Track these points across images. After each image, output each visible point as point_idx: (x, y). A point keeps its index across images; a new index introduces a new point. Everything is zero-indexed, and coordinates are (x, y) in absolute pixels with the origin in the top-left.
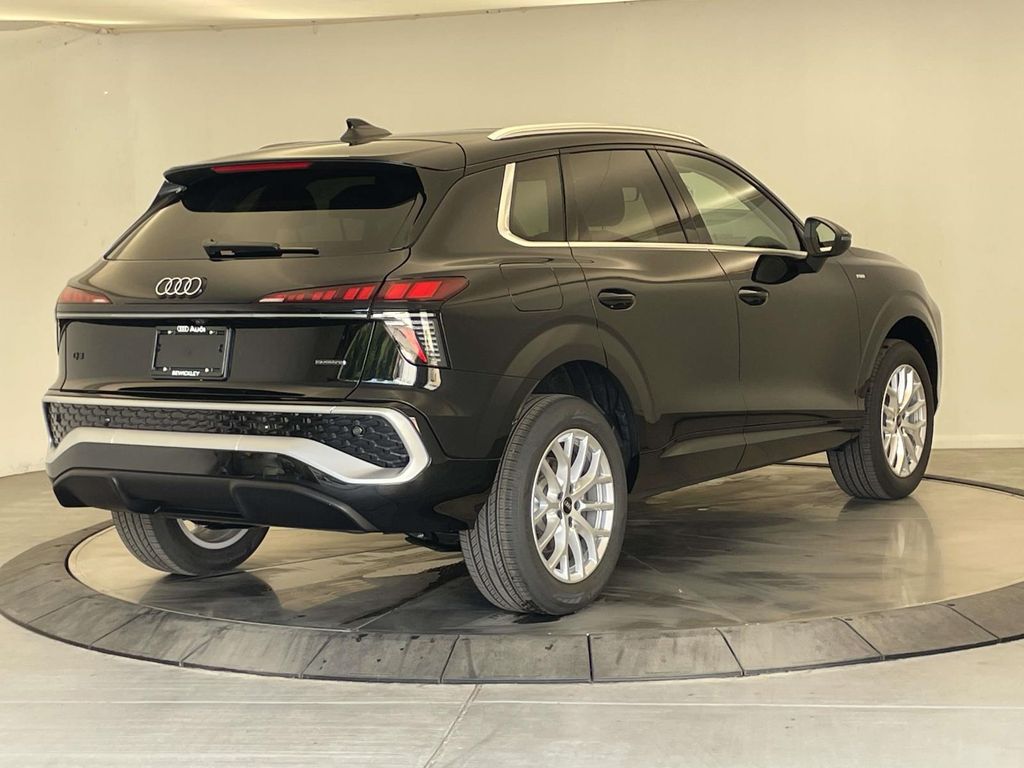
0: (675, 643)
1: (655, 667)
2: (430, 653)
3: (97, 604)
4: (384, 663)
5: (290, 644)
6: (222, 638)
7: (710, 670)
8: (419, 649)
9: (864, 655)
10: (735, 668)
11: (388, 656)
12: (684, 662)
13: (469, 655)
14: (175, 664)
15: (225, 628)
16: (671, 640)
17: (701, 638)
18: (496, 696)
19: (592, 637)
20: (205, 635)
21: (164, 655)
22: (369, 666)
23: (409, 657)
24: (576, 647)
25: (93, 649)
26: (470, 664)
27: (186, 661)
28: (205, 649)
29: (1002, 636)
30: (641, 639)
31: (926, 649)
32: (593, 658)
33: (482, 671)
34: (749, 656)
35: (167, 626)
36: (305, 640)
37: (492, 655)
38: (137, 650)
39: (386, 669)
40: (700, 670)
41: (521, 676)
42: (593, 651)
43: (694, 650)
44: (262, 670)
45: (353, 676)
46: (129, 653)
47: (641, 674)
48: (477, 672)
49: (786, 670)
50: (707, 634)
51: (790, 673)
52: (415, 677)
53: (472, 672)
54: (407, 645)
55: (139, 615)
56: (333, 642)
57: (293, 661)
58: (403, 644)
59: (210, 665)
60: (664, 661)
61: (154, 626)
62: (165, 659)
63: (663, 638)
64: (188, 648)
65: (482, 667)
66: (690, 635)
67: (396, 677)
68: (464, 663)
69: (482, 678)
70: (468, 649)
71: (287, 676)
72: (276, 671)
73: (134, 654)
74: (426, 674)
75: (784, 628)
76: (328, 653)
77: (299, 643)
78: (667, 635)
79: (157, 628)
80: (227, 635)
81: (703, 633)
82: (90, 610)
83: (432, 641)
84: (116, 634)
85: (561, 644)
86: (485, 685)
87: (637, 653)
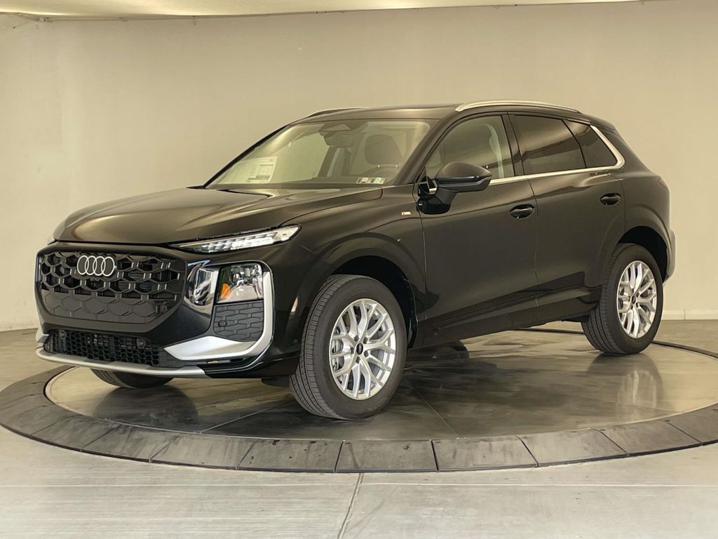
0: (490, 445)
1: (479, 461)
2: (325, 452)
3: (81, 421)
4: (294, 459)
5: (227, 447)
6: (177, 443)
7: (516, 464)
8: (317, 450)
9: (616, 453)
10: (532, 461)
11: (296, 455)
12: (498, 458)
13: (352, 453)
14: (147, 461)
15: (177, 437)
16: (488, 443)
17: (507, 442)
18: (370, 480)
19: (434, 442)
20: (165, 441)
21: (137, 455)
22: (283, 461)
23: (311, 455)
24: (424, 448)
25: (84, 451)
26: (354, 459)
27: (154, 459)
28: (166, 451)
29: (703, 441)
30: (467, 443)
31: (655, 449)
32: (437, 455)
33: (363, 464)
34: (541, 454)
35: (136, 435)
36: (236, 444)
37: (368, 454)
38: (117, 451)
39: (296, 463)
40: (509, 464)
41: (390, 468)
42: (436, 450)
43: (504, 449)
44: (209, 464)
45: (273, 468)
46: (112, 454)
47: (471, 465)
48: (360, 465)
49: (566, 463)
50: (511, 439)
51: (569, 465)
52: (317, 468)
53: (356, 465)
54: (309, 447)
55: (113, 429)
56: (256, 446)
57: (230, 458)
58: (306, 447)
59: (171, 461)
60: (484, 457)
61: (126, 435)
62: (138, 457)
63: (482, 443)
64: (154, 450)
65: (362, 463)
66: (499, 440)
67: (303, 468)
68: (350, 459)
69: (363, 468)
70: (351, 450)
71: (227, 468)
72: (219, 465)
73: (115, 454)
74: (325, 466)
75: (561, 435)
76: (254, 452)
77: (232, 446)
78: (485, 440)
79: (128, 437)
80: (180, 441)
81: (508, 439)
82: (76, 425)
83: (326, 445)
84: (99, 442)
85: (414, 446)
86: (365, 474)
87: (466, 452)
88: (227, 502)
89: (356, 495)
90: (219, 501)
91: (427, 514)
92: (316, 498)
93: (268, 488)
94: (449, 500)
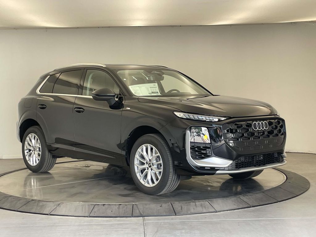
0: (196, 204)
1: (192, 211)
2: (126, 209)
3: (14, 198)
4: (113, 212)
7: (208, 211)
8: (123, 208)
9: (246, 206)
10: (213, 210)
11: (114, 210)
12: (200, 209)
14: (48, 215)
15: (60, 204)
17: (203, 203)
18: (148, 220)
19: (172, 203)
20: (54, 206)
22: (109, 213)
23: (121, 210)
24: (169, 206)
25: (18, 211)
27: (51, 214)
28: (55, 211)
30: (186, 203)
32: (174, 208)
34: (217, 207)
35: (41, 204)
36: (87, 206)
37: (145, 209)
38: (33, 211)
39: (114, 214)
40: (205, 211)
41: (155, 214)
43: (201, 206)
44: (76, 215)
46: (31, 212)
47: (189, 213)
48: (142, 214)
51: (229, 211)
52: (124, 216)
53: (141, 214)
54: (119, 207)
55: (29, 201)
56: (96, 207)
57: (85, 212)
59: (59, 214)
60: (194, 209)
62: (43, 213)
64: (50, 210)
65: (143, 212)
66: (199, 202)
67: (118, 216)
68: (138, 211)
69: (144, 215)
70: (137, 207)
71: (84, 217)
72: (81, 215)
74: (127, 215)
76: (95, 210)
77: (85, 207)
78: (193, 202)
79: (37, 204)
80: (61, 206)
81: (202, 201)
82: (12, 200)
83: (126, 205)
84: (24, 207)
85: (164, 205)
86: (145, 217)
87: (186, 207)
88: (90, 231)
89: (145, 226)
90: (86, 231)
91: (179, 234)
92: (128, 228)
93: (105, 225)
94: (186, 227)
